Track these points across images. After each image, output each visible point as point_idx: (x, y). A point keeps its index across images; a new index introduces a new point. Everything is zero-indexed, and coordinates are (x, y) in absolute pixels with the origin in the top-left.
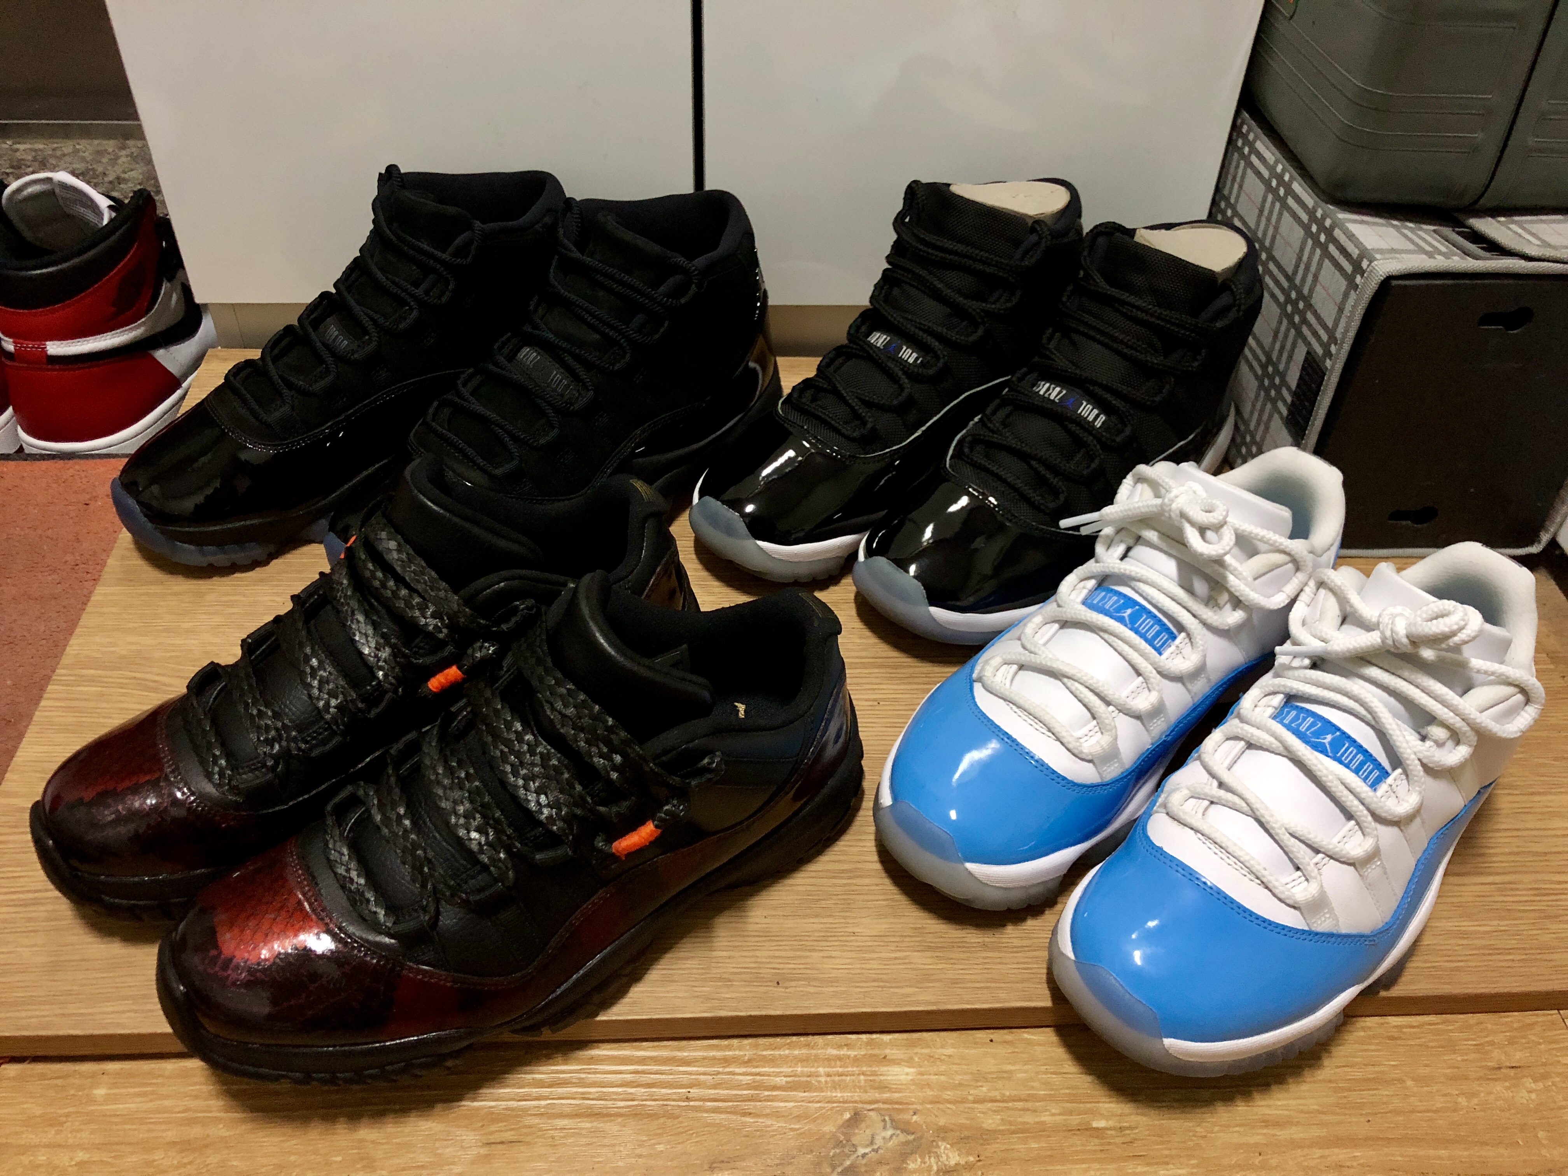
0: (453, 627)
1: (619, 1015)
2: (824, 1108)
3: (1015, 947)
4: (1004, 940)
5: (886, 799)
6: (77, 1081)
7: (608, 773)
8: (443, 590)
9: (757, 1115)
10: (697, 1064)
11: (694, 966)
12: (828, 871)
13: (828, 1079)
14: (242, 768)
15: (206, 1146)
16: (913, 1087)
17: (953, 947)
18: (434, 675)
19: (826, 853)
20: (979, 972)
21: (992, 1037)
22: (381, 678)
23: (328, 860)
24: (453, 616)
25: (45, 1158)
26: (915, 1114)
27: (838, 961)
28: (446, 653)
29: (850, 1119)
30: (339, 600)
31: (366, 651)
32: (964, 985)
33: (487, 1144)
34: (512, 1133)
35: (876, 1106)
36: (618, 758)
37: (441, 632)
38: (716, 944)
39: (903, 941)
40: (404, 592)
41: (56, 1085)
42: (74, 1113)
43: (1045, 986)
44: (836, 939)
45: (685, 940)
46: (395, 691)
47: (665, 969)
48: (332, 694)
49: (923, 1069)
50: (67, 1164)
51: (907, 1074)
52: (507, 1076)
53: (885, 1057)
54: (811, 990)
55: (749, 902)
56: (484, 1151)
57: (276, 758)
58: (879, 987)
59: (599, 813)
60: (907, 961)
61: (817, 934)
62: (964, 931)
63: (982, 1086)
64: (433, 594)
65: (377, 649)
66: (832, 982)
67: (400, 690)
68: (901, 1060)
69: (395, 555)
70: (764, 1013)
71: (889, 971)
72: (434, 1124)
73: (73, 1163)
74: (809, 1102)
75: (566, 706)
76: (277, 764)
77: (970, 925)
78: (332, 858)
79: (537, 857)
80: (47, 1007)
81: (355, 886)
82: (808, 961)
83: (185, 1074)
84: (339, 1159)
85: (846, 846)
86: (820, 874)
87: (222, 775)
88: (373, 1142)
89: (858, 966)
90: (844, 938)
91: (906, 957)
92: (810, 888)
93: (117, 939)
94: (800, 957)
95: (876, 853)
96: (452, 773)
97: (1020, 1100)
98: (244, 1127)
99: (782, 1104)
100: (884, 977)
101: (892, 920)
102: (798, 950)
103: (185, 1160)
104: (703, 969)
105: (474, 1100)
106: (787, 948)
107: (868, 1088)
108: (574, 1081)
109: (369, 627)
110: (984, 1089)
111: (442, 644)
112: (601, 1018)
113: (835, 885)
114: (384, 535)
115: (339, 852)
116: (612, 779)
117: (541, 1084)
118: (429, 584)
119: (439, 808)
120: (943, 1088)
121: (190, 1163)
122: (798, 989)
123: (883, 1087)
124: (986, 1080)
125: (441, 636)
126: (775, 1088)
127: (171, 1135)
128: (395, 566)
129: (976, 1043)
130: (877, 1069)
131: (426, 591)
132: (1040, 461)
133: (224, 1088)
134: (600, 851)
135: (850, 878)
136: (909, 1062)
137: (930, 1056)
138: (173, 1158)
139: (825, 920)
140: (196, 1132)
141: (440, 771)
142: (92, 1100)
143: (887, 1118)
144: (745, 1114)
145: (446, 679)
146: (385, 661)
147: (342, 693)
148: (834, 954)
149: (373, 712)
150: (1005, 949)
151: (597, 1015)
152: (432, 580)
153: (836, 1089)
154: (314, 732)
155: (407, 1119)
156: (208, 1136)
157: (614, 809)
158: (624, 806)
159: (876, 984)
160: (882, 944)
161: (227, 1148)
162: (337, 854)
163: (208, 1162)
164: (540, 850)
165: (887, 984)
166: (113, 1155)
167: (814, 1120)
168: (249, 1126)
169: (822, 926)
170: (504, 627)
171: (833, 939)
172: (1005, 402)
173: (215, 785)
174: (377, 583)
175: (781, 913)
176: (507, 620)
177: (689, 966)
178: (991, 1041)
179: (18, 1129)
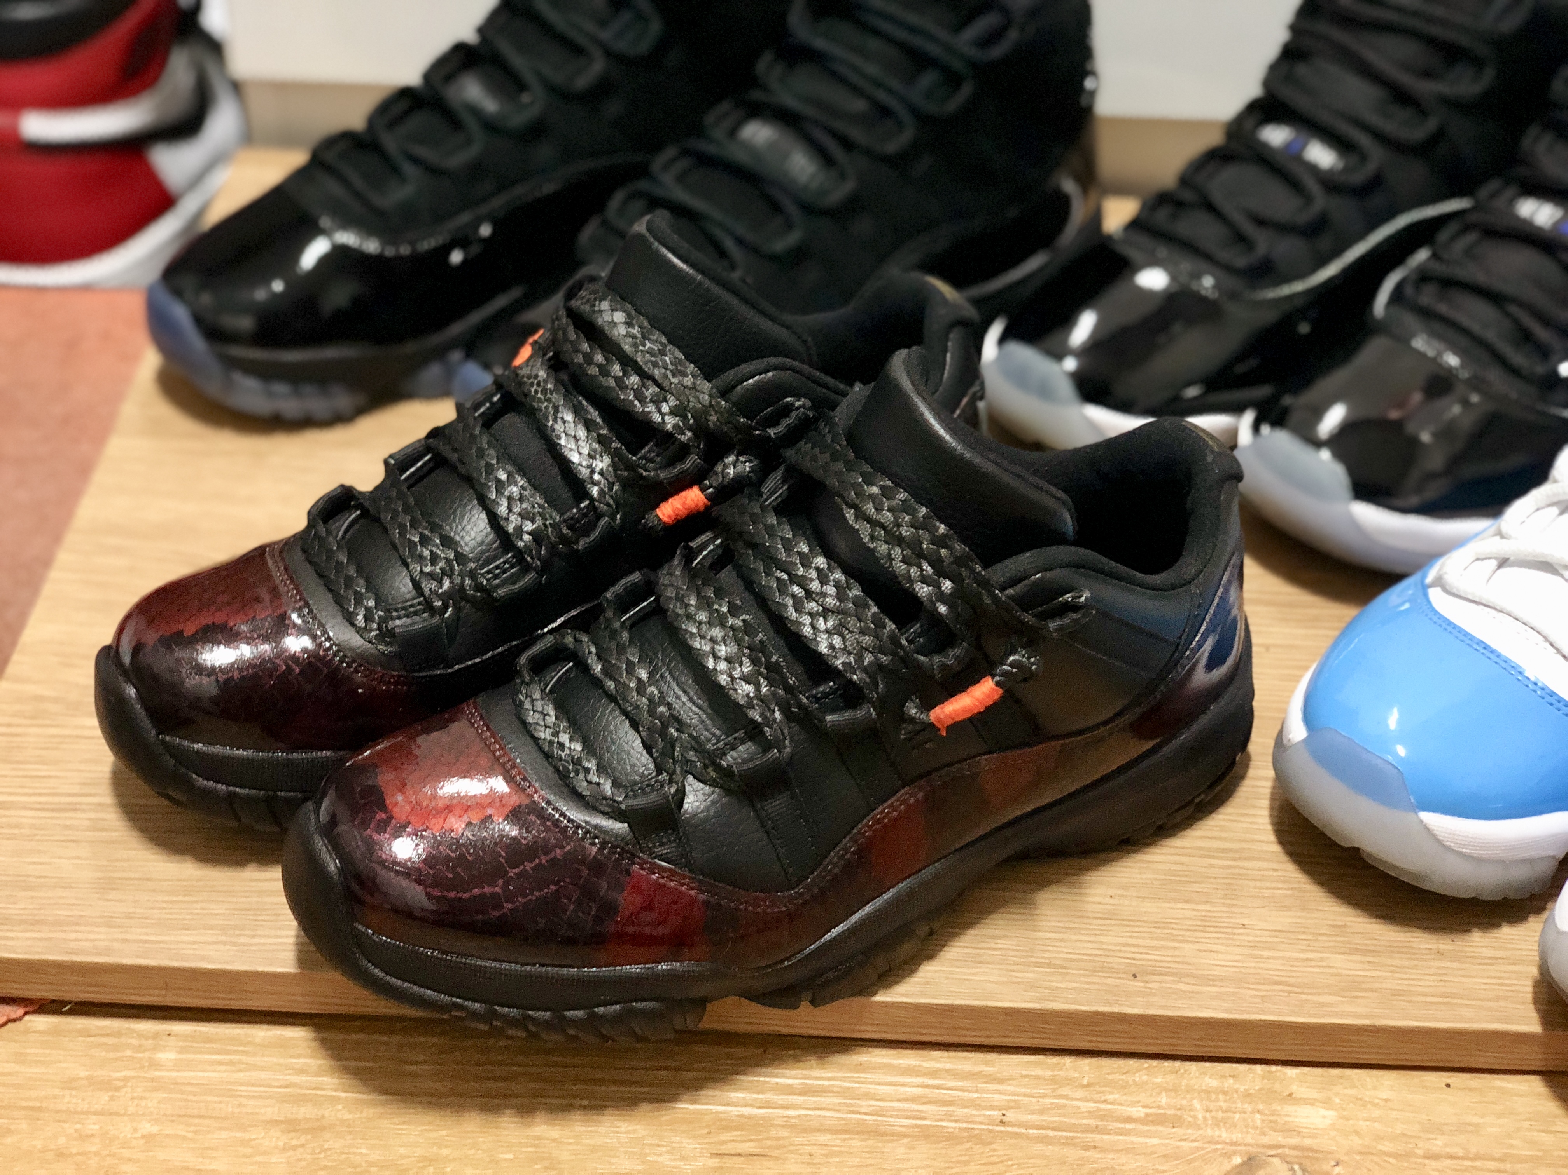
0: (700, 430)
1: (906, 995)
2: (1203, 1149)
3: (1485, 958)
4: (1467, 949)
5: (1297, 732)
6: (134, 1042)
7: (933, 603)
8: (690, 376)
9: (1103, 1150)
10: (1014, 1082)
11: (1011, 947)
12: (1200, 848)
13: (1208, 1115)
14: (396, 610)
15: (323, 1128)
16: (1333, 1133)
17: (1392, 952)
18: (665, 499)
19: (1194, 827)
20: (1432, 984)
21: (1449, 1081)
22: (595, 496)
23: (524, 723)
24: (701, 416)
25: (97, 1127)
26: (1337, 1165)
27: (1221, 956)
28: (687, 464)
29: (1242, 1165)
30: (534, 397)
31: (575, 458)
32: (1409, 999)
33: (717, 1154)
34: (752, 1144)
35: (1280, 1151)
36: (947, 585)
37: (684, 434)
38: (1041, 924)
39: (1317, 940)
40: (634, 380)
41: (105, 1044)
42: (133, 1077)
43: (1532, 1007)
44: (1218, 930)
45: (996, 916)
46: (613, 518)
47: (967, 947)
48: (525, 515)
49: (1345, 1113)
50: (129, 1136)
51: (1324, 1117)
52: (738, 1077)
53: (1290, 1095)
54: (1182, 987)
55: (1087, 878)
56: (714, 1162)
57: (446, 598)
58: (1283, 991)
59: (919, 666)
60: (1324, 964)
61: (1190, 923)
62: (1409, 934)
63: (1435, 1139)
64: (675, 380)
65: (590, 456)
66: (1213, 980)
67: (618, 516)
68: (1315, 1099)
69: (622, 330)
70: (1116, 1009)
71: (1298, 974)
72: (638, 1127)
73: (139, 1135)
74: (1181, 1140)
75: (879, 510)
76: (445, 607)
77: (1418, 927)
78: (530, 720)
79: (829, 718)
80: (102, 930)
81: (567, 752)
82: (1177, 953)
83: (283, 1045)
84: (510, 1156)
85: (1224, 820)
86: (1190, 851)
87: (368, 618)
88: (554, 1140)
89: (1253, 965)
90: (1229, 930)
91: (1322, 960)
92: (1174, 867)
93: (188, 858)
94: (1162, 947)
95: (1272, 832)
96: (709, 605)
97: (1493, 1159)
98: (372, 1111)
99: (1141, 1140)
100: (1292, 980)
101: (1299, 914)
102: (1163, 939)
103: (294, 1142)
104: (1022, 951)
105: (694, 1102)
106: (1146, 935)
107: (1266, 1130)
108: (835, 1089)
109: (580, 426)
110: (1439, 1143)
111: (684, 450)
112: (881, 997)
113: (1212, 866)
114: (605, 305)
115: (541, 713)
116: (939, 613)
117: (789, 1090)
118: (670, 367)
119: (690, 648)
120: (1379, 1138)
121: (302, 1146)
122: (1164, 985)
123: (1289, 1130)
124: (1443, 1133)
125: (684, 438)
126: (1129, 1120)
127: (271, 1111)
128: (623, 345)
129: (1424, 1087)
130: (1279, 1108)
131: (667, 377)
132: (1521, 304)
133: (339, 1063)
134: (912, 720)
135: (1234, 859)
136: (1327, 1103)
137: (1357, 1099)
138: (278, 1138)
139: (1200, 907)
140: (305, 1112)
141: (693, 602)
142: (155, 1065)
143: (1296, 1167)
144: (1087, 1148)
145: (684, 504)
146: (601, 473)
147: (540, 514)
148: (1214, 947)
149: (581, 543)
150: (1470, 960)
151: (875, 994)
152: (676, 362)
153: (1218, 1125)
154: (497, 567)
155: (600, 1118)
156: (323, 1117)
157: (937, 659)
158: (952, 657)
159: (1280, 987)
160: (1286, 941)
161: (350, 1133)
162: (537, 715)
163: (326, 1147)
164: (833, 711)
165: (1296, 990)
166: (192, 1128)
167: (1190, 1162)
168: (380, 1110)
169: (1195, 913)
170: (772, 432)
171: (1212, 929)
172: (1467, 228)
173: (358, 630)
174: (593, 371)
175: (1135, 894)
176: (776, 424)
177: (1000, 946)
178: (1448, 1085)
179: (57, 1091)
